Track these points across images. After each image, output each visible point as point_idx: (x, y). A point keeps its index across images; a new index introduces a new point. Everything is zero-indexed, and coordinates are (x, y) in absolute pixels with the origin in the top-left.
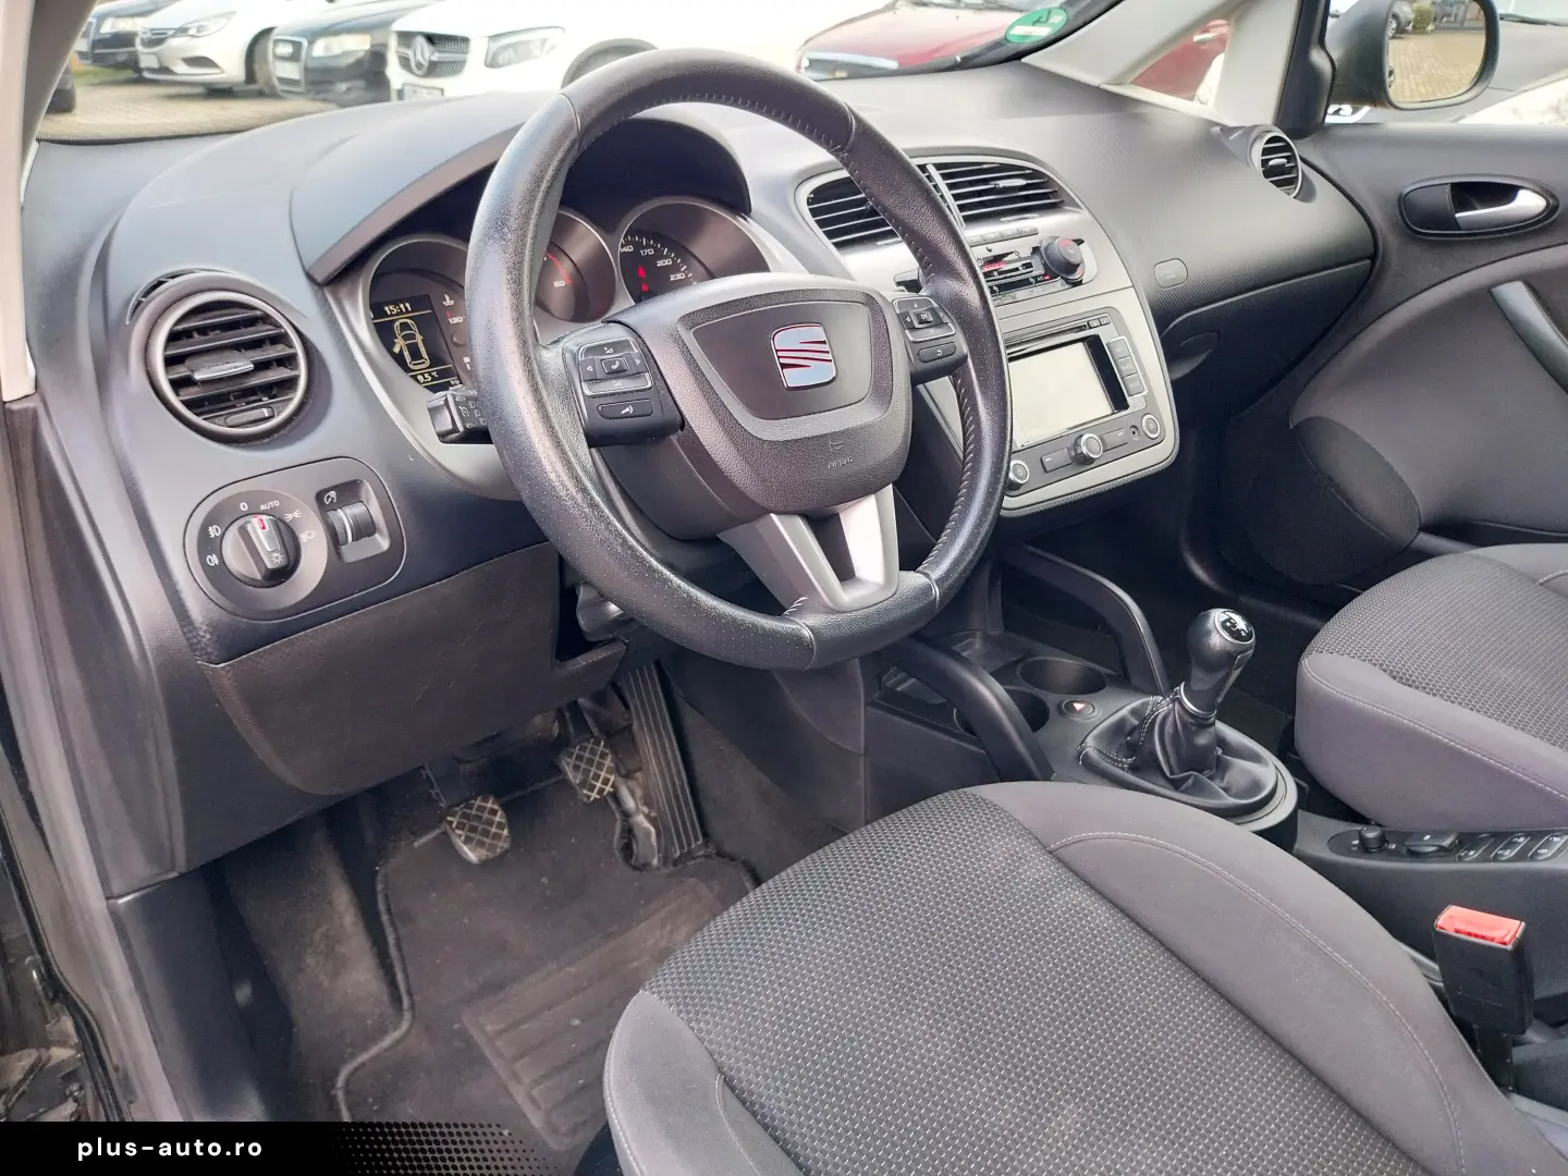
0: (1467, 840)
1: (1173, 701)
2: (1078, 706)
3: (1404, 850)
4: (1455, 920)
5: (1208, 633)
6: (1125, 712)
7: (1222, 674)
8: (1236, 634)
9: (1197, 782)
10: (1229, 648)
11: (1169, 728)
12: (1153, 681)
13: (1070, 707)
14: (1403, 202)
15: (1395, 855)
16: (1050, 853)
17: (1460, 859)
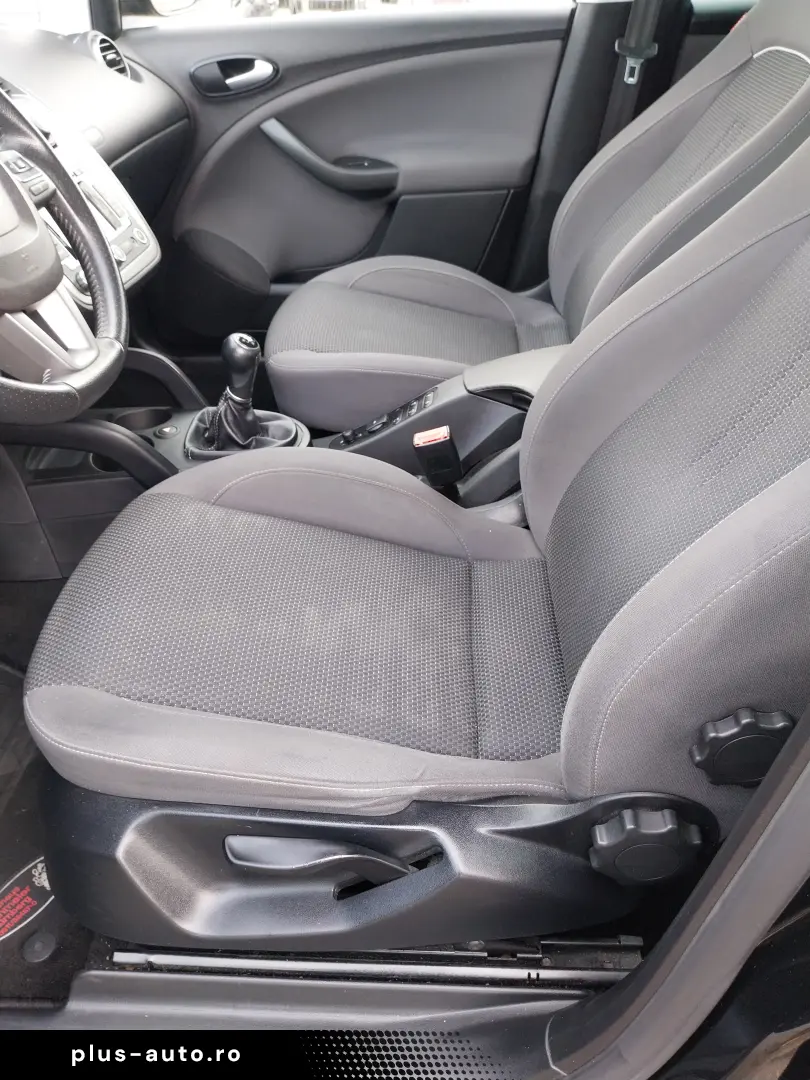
0: (393, 416)
1: (226, 400)
2: (167, 430)
3: (366, 434)
4: (421, 439)
5: (234, 350)
6: (195, 422)
7: (250, 371)
8: (249, 345)
9: (257, 440)
10: (250, 353)
11: (230, 418)
12: (196, 400)
13: (161, 432)
14: (194, 79)
15: (365, 437)
16: (214, 504)
17: (394, 424)
